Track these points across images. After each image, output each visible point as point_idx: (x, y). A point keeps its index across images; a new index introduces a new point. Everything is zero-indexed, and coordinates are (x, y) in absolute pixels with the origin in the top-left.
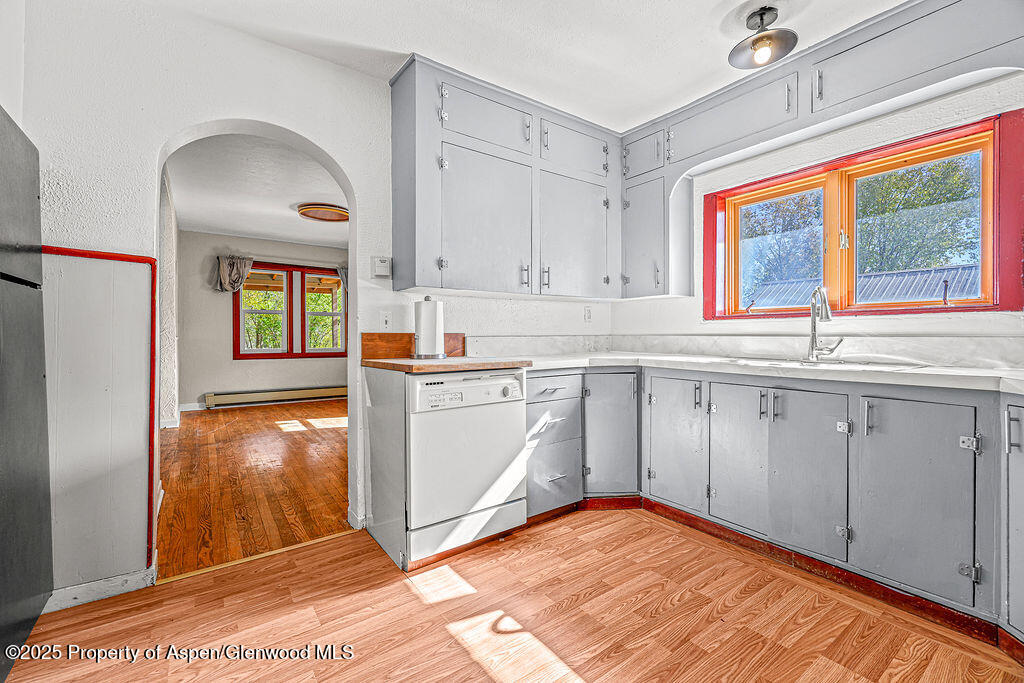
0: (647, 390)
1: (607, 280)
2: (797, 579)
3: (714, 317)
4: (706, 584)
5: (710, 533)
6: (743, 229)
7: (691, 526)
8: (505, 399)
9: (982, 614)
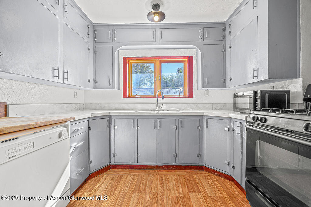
0: (113, 123)
1: (89, 81)
2: (167, 173)
3: (126, 97)
4: (151, 188)
5: (138, 169)
6: (134, 70)
7: (131, 169)
8: (60, 140)
9: (201, 164)
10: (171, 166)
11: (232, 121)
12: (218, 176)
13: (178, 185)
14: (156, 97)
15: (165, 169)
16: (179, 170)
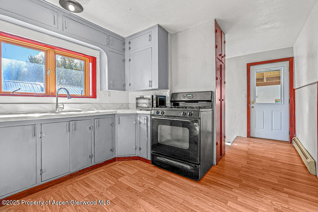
2: (85, 176)
9: (114, 157)
10: (87, 168)
11: (139, 116)
12: (128, 160)
13: (104, 179)
14: (55, 96)
15: (81, 174)
16: (96, 169)
